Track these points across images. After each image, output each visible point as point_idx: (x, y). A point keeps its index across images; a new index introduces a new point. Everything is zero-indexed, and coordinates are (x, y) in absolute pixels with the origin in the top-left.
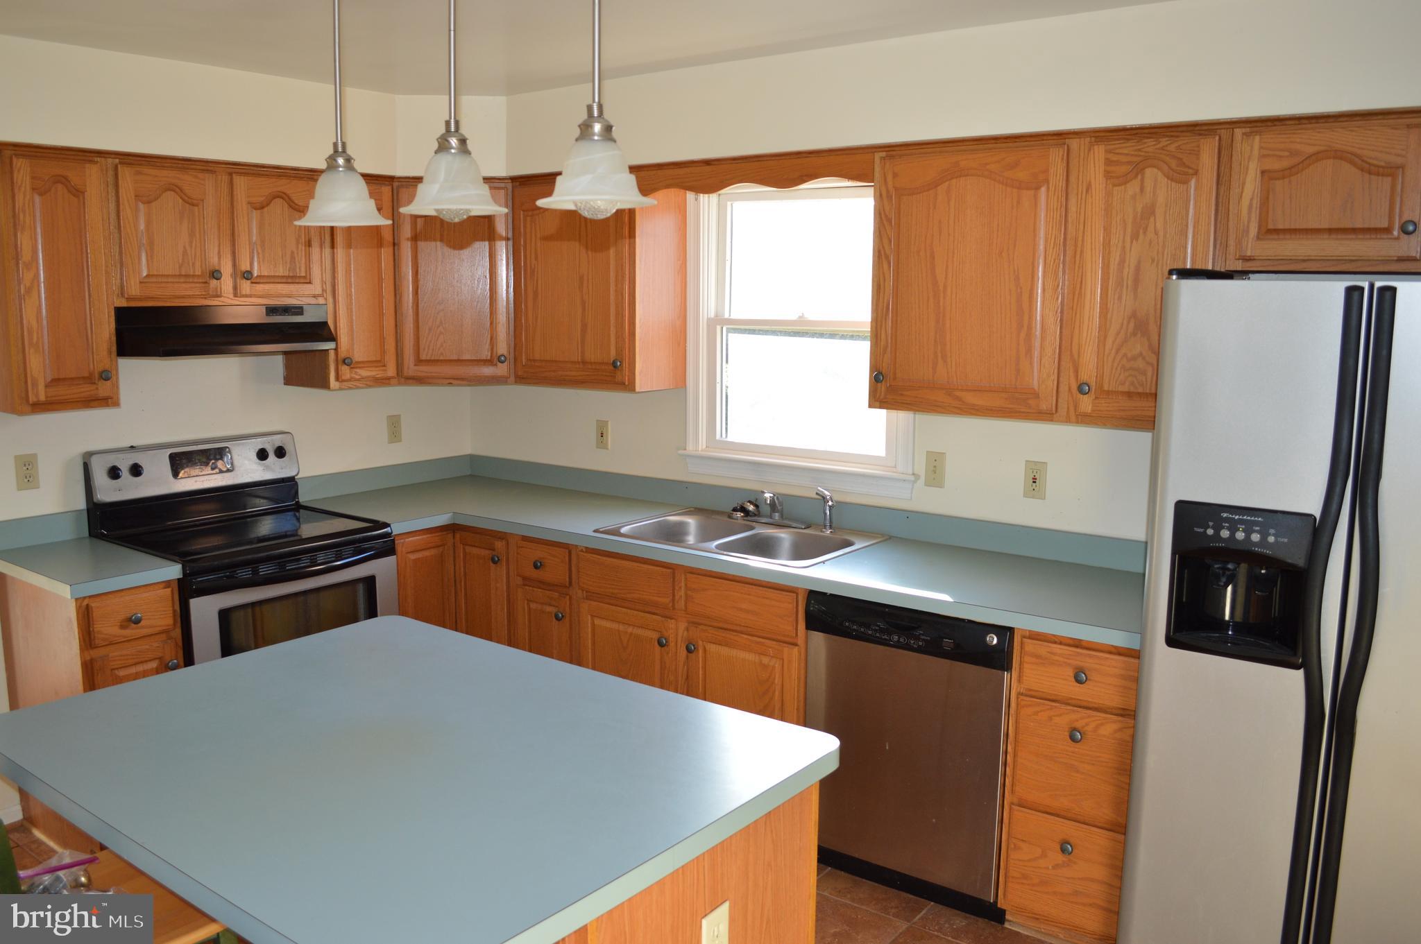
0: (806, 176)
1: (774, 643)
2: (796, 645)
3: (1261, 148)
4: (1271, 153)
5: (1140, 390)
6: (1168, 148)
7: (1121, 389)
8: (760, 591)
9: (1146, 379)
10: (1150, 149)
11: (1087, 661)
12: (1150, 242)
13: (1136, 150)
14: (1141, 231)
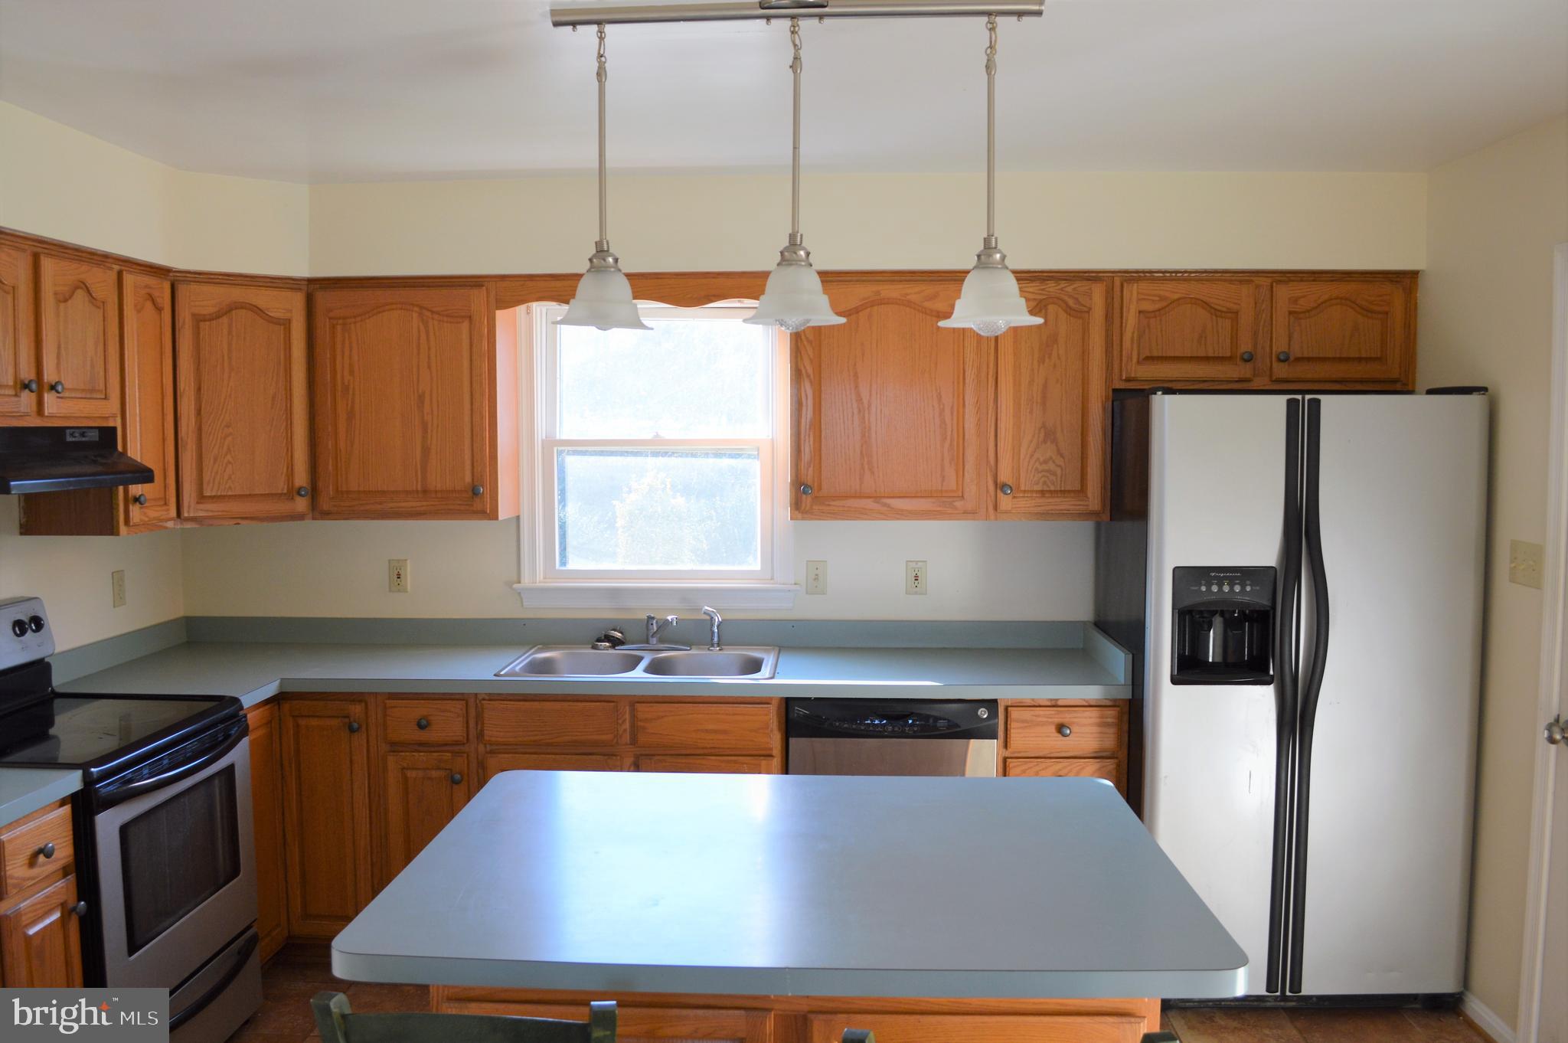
0: (714, 296)
1: (748, 758)
2: (771, 756)
3: (1138, 293)
4: (1146, 297)
5: (1052, 488)
6: (1066, 289)
7: (1036, 488)
8: (729, 708)
9: (1056, 479)
10: (1051, 290)
11: (1066, 717)
12: (1055, 366)
13: (1040, 290)
14: (1047, 356)
